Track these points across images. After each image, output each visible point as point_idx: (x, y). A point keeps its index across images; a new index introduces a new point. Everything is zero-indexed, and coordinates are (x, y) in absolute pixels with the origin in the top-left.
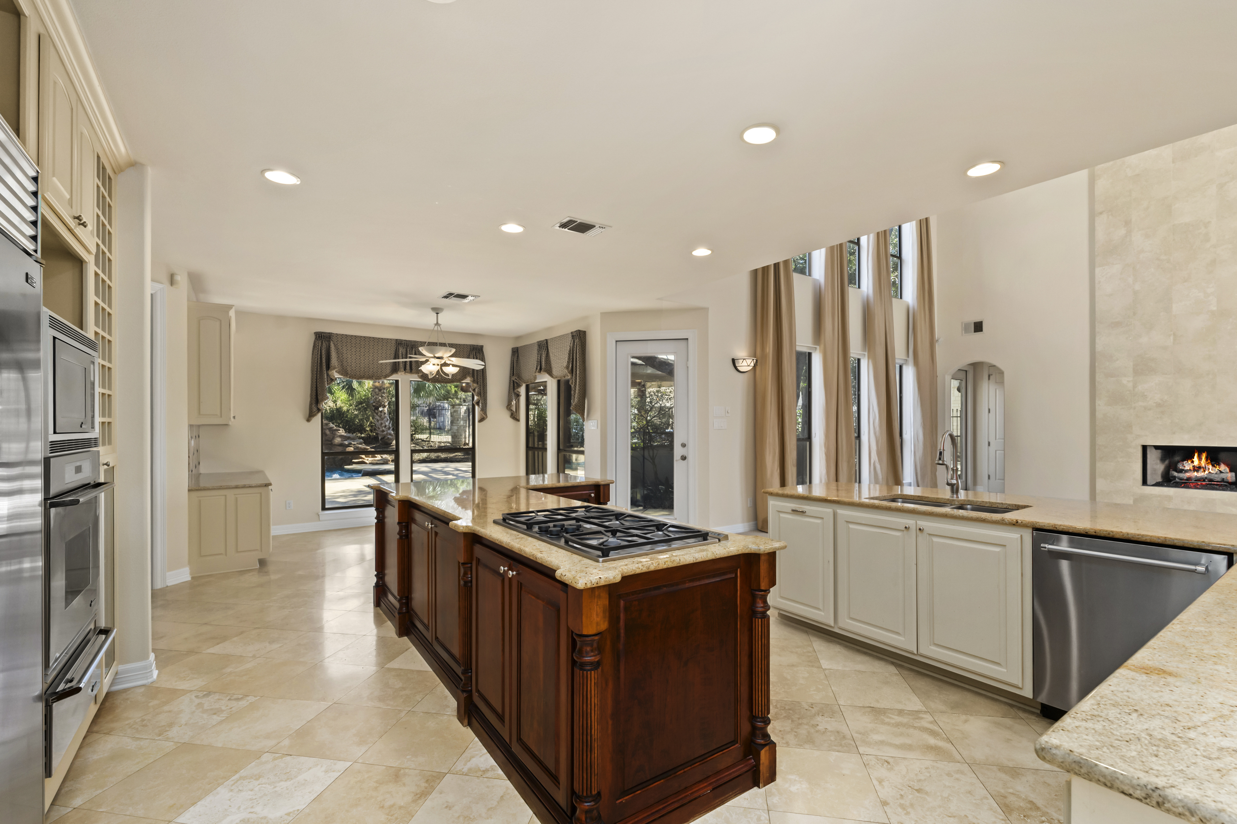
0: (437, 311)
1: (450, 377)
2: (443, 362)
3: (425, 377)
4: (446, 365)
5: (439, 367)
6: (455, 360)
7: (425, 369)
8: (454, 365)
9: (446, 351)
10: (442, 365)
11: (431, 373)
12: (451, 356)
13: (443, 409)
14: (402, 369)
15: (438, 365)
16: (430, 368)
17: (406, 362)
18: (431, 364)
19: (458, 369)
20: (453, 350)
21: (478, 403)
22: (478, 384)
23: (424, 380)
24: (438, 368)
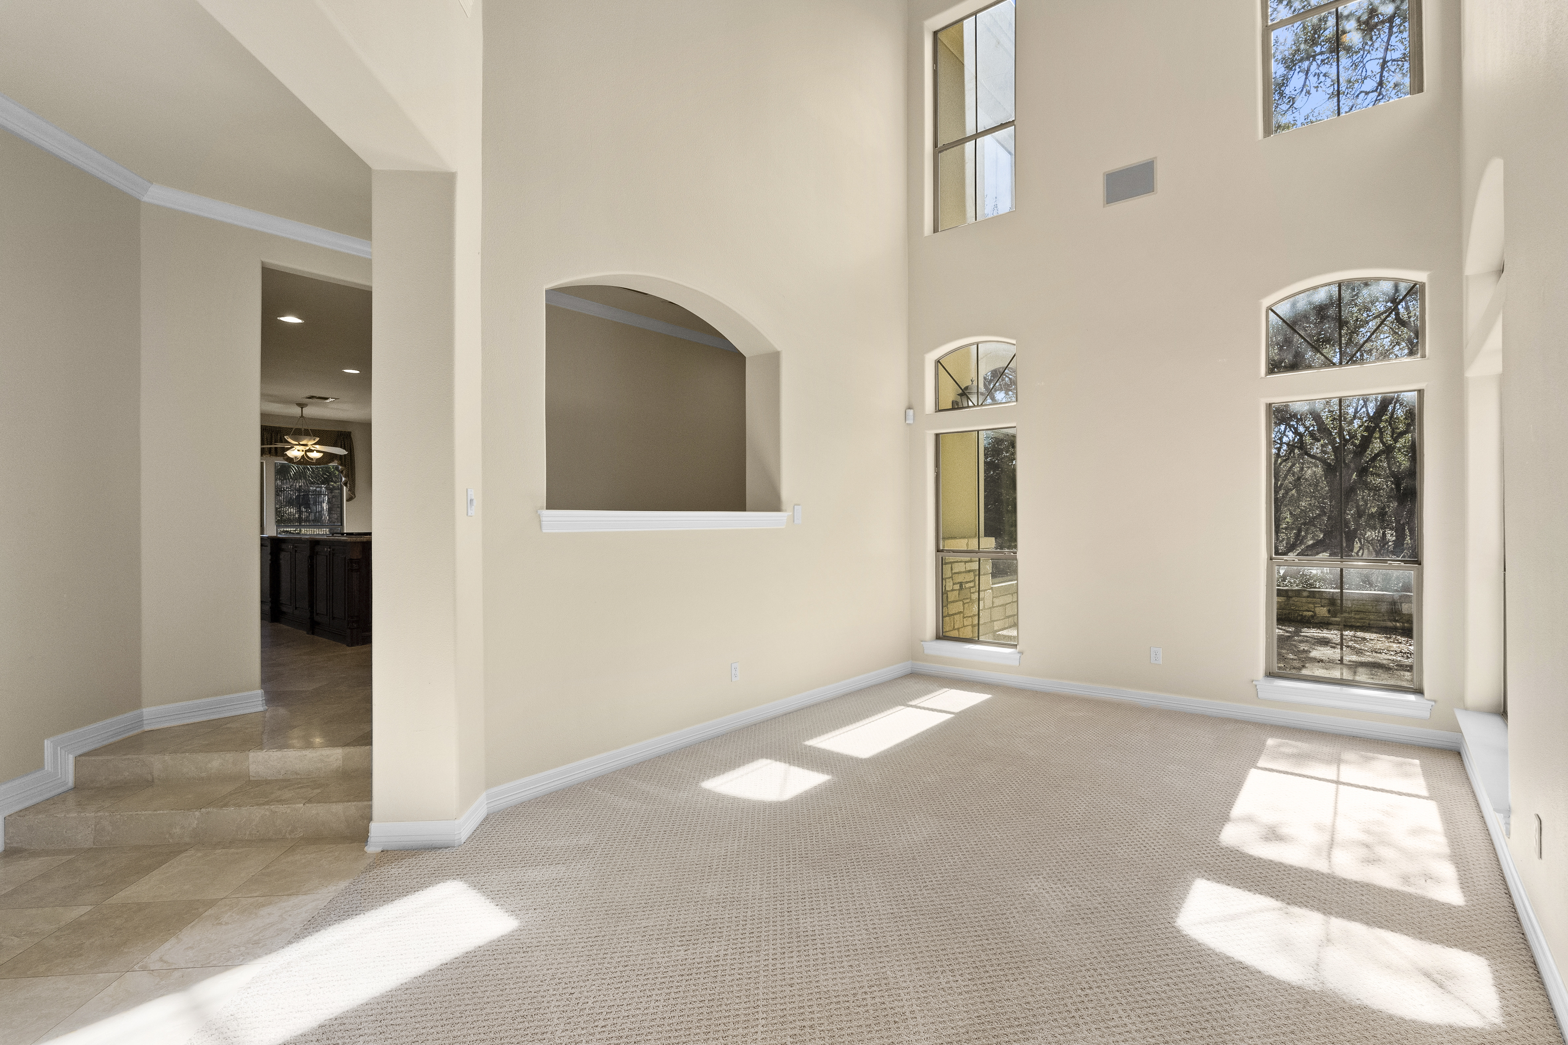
0: (302, 406)
1: (314, 461)
2: (307, 448)
3: (290, 460)
4: (310, 451)
5: (304, 453)
6: (318, 447)
7: (291, 454)
8: (318, 451)
9: (310, 440)
10: (307, 451)
11: (296, 457)
12: (314, 444)
13: (320, 494)
14: (267, 453)
15: (303, 451)
16: (295, 453)
17: (270, 448)
18: (296, 450)
19: (321, 454)
20: (317, 439)
21: (346, 484)
22: (345, 466)
23: (290, 462)
24: (302, 453)
